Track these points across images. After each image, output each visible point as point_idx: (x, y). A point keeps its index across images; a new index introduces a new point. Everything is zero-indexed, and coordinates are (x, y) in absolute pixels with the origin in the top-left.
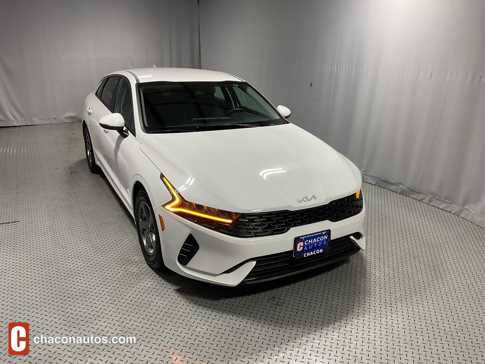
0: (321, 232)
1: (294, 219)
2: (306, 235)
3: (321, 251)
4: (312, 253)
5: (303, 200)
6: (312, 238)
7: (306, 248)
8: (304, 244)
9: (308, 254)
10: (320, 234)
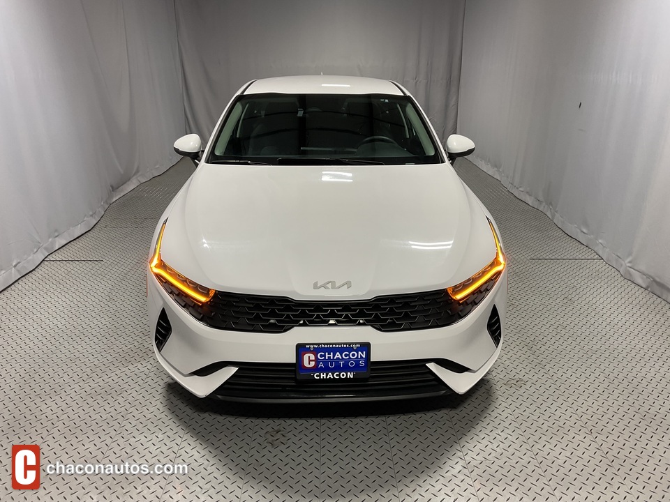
0: (350, 344)
1: (303, 315)
2: (318, 344)
3: (350, 375)
4: (330, 375)
5: (324, 286)
6: (334, 350)
7: (321, 365)
8: (316, 357)
9: (323, 376)
10: (349, 348)
